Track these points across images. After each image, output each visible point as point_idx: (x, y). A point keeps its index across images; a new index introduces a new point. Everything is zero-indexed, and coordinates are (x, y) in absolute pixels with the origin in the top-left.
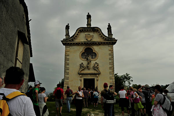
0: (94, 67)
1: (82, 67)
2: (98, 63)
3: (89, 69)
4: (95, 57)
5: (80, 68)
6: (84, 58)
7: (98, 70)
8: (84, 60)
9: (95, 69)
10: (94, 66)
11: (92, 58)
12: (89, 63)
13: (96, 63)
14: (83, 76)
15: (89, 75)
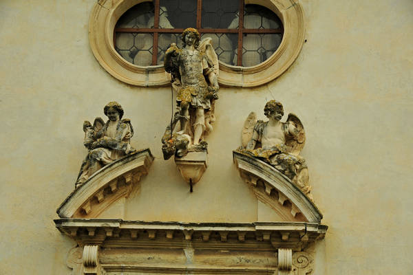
0: (252, 160)
1: (105, 154)
2: (292, 118)
3: (191, 184)
4: (264, 57)
5: (91, 162)
6: (144, 56)
7: (296, 188)
8: (139, 79)
9: (261, 184)
10: (251, 148)
11: (236, 62)
12: (193, 110)
13: (273, 110)
14: (120, 258)
15: (189, 253)
